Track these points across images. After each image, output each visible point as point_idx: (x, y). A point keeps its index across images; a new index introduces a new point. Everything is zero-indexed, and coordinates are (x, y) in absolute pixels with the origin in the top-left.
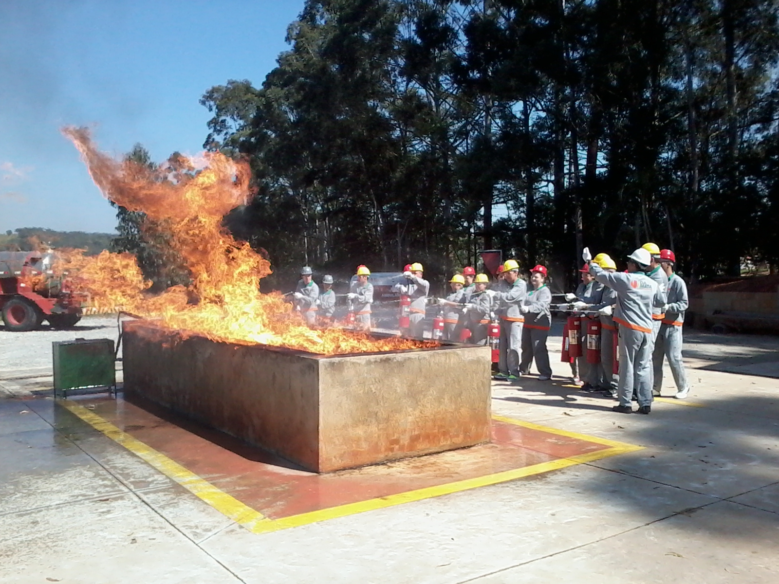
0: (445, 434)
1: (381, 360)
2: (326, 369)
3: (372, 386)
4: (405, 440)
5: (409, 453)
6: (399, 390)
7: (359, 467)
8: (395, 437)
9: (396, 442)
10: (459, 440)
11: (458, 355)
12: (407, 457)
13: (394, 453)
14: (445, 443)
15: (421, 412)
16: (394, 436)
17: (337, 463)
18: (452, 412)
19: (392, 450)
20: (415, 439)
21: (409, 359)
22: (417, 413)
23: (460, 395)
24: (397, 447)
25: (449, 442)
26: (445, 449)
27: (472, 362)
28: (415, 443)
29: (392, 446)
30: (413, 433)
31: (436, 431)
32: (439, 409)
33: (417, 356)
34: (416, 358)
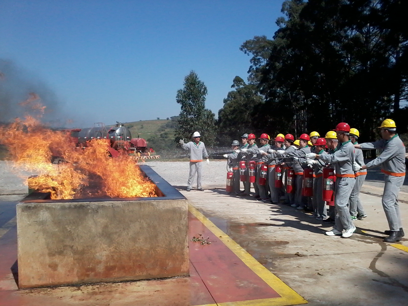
0: (140, 267)
1: (75, 207)
2: (23, 211)
3: (67, 226)
4: (101, 268)
5: (104, 279)
6: (93, 230)
7: (54, 286)
8: (91, 266)
9: (93, 270)
10: (156, 272)
11: (153, 205)
12: (101, 282)
13: (90, 278)
14: (141, 274)
15: (116, 249)
16: (89, 265)
17: (34, 282)
18: (147, 250)
19: (88, 276)
20: (109, 269)
21: (103, 206)
22: (112, 249)
23: (156, 236)
24: (93, 273)
25: (145, 273)
26: (141, 278)
27: (167, 211)
28: (111, 272)
29: (88, 273)
30: (108, 264)
31: (131, 264)
32: (134, 247)
33: (111, 205)
34: (110, 206)
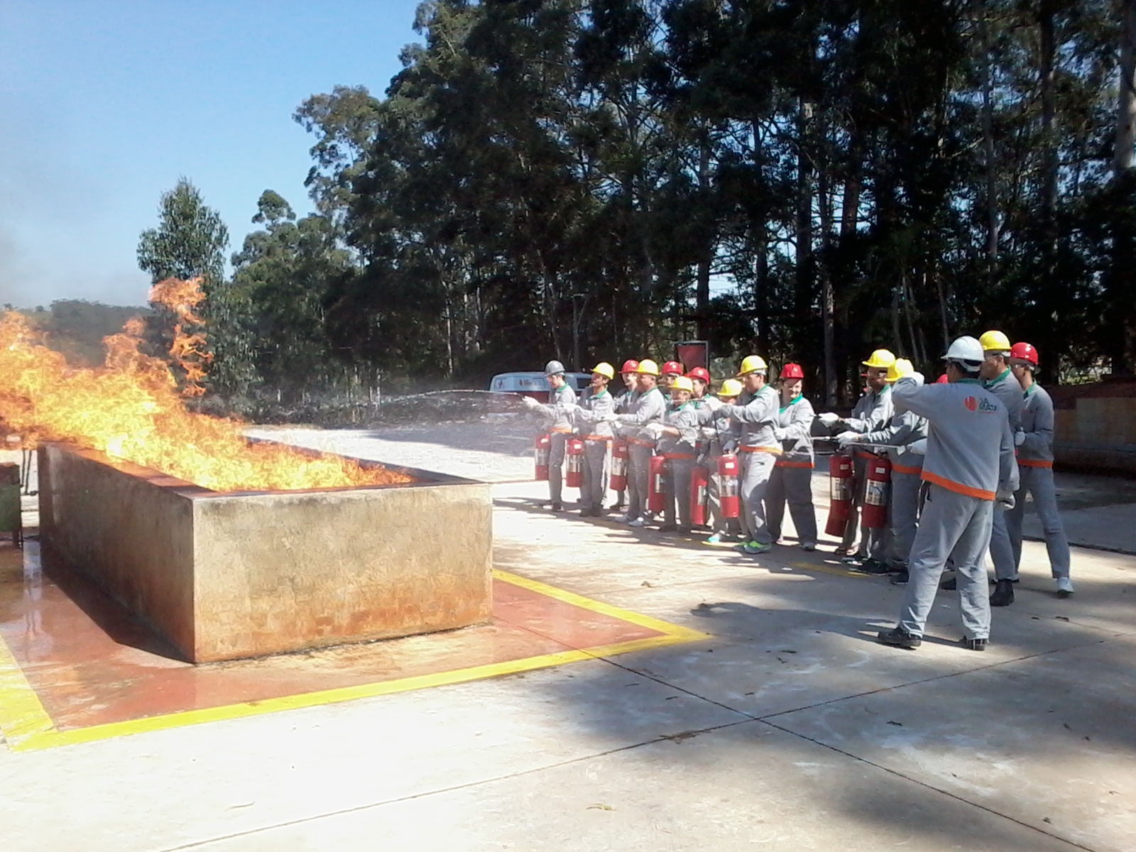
0: (410, 611)
1: (301, 501)
2: (205, 513)
3: (284, 539)
4: (344, 619)
5: (349, 638)
6: (331, 546)
7: (262, 656)
8: (326, 615)
9: (328, 621)
10: (436, 620)
11: (434, 495)
12: (344, 643)
13: (323, 637)
14: (412, 624)
15: (370, 579)
16: (323, 613)
17: (225, 650)
18: (423, 579)
19: (320, 632)
20: (359, 618)
21: (350, 500)
22: (364, 580)
23: (439, 554)
24: (329, 628)
25: (419, 623)
26: (412, 633)
27: (459, 506)
28: (361, 622)
29: (321, 627)
30: (357, 608)
31: (397, 606)
32: (402, 574)
33: (363, 497)
34: (360, 499)
